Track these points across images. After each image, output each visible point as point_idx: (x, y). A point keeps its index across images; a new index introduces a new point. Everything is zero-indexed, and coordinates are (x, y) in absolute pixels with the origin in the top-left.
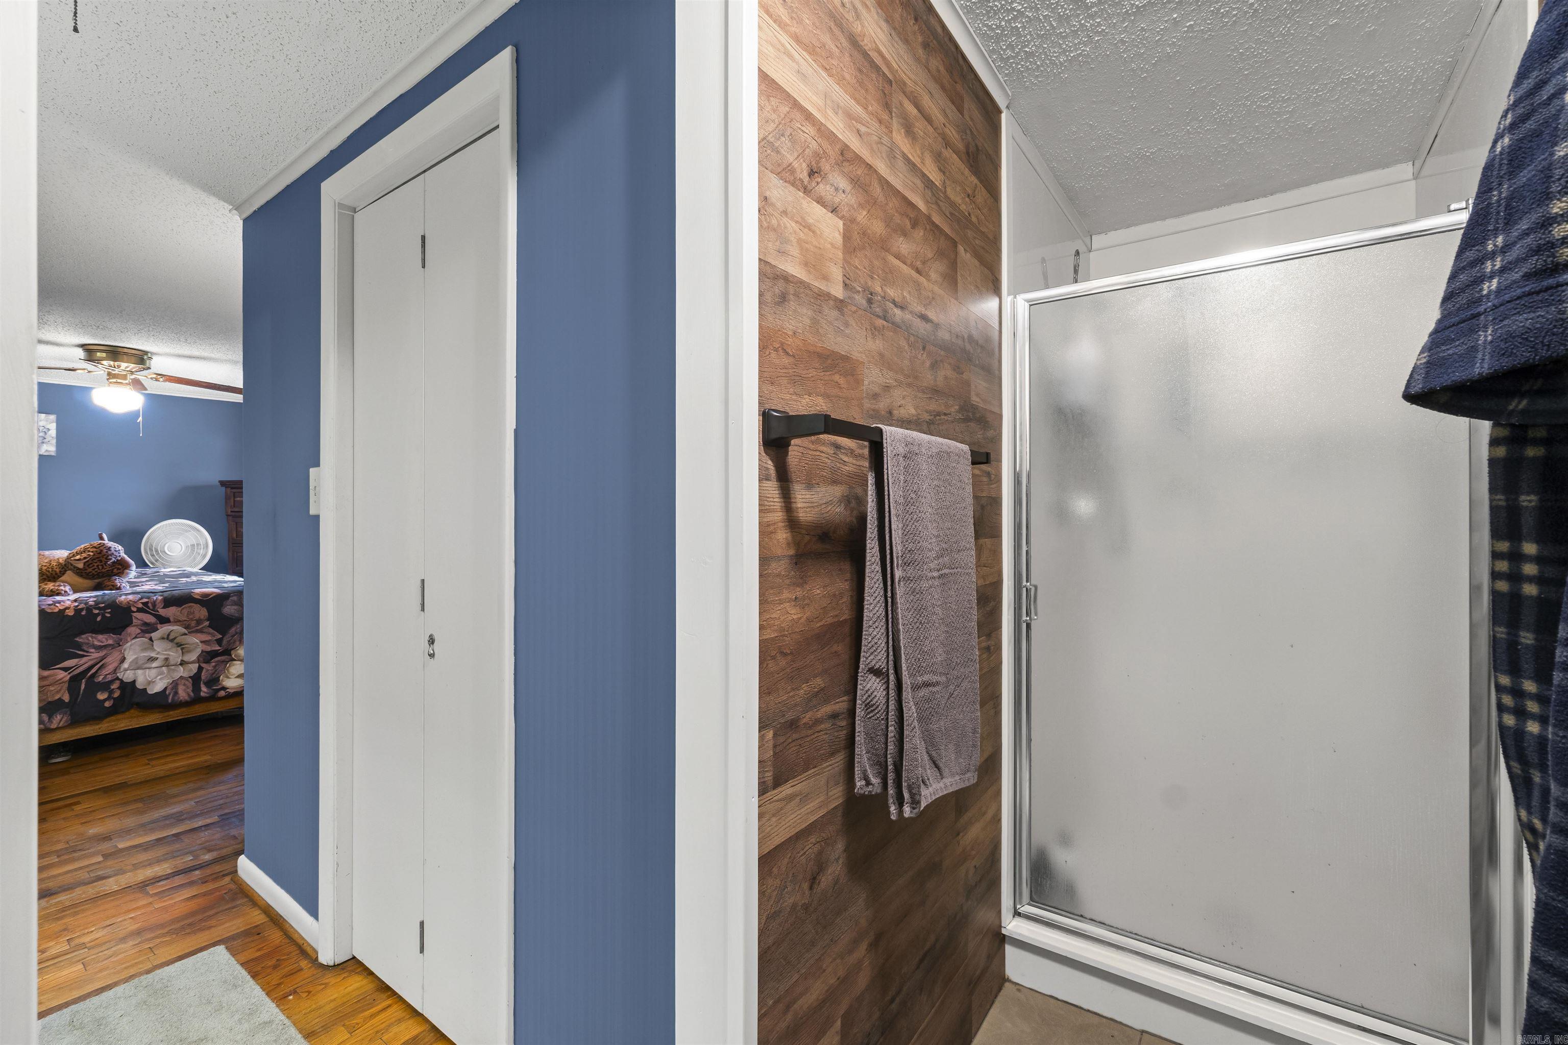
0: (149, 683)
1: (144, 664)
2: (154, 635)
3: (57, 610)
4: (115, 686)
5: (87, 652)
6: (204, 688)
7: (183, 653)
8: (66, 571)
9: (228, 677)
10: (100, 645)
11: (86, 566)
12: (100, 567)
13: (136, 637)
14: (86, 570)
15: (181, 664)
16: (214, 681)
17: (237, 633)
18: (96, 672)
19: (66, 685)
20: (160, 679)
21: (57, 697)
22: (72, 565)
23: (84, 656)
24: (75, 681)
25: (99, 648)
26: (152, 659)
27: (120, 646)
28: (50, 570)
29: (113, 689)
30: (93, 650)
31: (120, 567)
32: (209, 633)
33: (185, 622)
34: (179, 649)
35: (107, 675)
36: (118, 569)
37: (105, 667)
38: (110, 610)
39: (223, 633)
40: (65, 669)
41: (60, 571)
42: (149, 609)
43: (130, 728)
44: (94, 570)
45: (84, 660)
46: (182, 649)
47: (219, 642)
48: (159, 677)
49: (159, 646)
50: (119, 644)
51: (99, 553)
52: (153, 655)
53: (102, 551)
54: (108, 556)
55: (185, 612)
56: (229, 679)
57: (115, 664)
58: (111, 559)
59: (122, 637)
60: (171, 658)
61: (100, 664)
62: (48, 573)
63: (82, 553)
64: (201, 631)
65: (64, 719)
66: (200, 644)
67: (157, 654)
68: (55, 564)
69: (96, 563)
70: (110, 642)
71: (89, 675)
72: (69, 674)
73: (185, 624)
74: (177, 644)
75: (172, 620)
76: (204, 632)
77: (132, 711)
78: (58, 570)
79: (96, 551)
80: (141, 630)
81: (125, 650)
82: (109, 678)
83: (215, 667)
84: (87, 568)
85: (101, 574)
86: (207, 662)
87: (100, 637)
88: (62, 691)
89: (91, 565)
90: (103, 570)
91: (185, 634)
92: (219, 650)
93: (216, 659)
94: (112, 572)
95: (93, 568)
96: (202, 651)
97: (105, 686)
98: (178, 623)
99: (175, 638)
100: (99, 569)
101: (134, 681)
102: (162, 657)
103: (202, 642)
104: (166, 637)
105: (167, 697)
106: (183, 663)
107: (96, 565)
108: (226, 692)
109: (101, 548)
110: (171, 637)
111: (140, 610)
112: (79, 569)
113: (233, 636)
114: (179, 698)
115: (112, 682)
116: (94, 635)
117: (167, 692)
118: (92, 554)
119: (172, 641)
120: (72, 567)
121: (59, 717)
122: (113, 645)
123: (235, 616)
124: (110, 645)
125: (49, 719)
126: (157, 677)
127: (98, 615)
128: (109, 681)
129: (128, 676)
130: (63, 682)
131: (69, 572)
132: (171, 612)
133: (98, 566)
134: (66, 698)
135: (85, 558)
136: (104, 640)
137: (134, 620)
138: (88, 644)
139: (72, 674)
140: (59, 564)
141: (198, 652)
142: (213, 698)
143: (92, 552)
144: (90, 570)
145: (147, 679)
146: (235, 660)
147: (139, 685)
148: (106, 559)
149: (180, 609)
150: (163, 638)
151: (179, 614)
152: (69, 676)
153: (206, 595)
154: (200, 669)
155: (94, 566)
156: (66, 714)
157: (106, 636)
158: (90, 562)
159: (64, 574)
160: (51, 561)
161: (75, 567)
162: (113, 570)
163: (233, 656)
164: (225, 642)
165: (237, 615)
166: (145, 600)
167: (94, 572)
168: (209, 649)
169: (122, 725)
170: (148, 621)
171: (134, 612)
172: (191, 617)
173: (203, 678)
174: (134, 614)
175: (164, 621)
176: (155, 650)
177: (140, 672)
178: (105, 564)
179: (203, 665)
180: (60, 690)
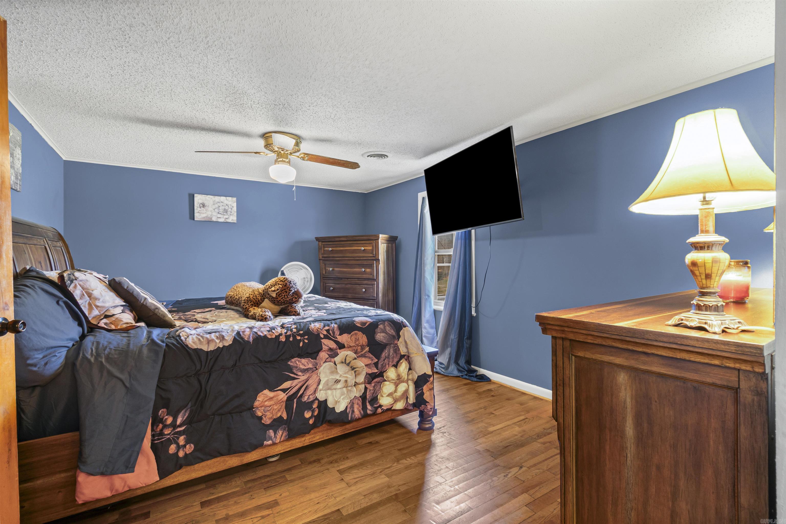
0: (337, 402)
1: (332, 385)
2: (337, 359)
3: (274, 337)
4: (315, 406)
5: (297, 375)
6: (369, 407)
7: (355, 376)
8: (264, 299)
9: (382, 396)
10: (304, 369)
11: (277, 296)
12: (286, 297)
13: (325, 362)
14: (277, 298)
15: (355, 385)
16: (374, 400)
17: (386, 357)
18: (303, 393)
19: (284, 404)
20: (343, 399)
21: (279, 415)
22: (268, 294)
23: (294, 379)
24: (290, 399)
25: (304, 371)
26: (337, 381)
27: (317, 369)
28: (255, 298)
29: (314, 408)
30: (300, 374)
31: (297, 297)
32: (369, 358)
33: (354, 348)
34: (353, 372)
35: (309, 395)
36: (296, 298)
37: (308, 389)
38: (307, 337)
39: (378, 357)
40: (284, 390)
41: (261, 299)
42: (331, 335)
43: (323, 439)
44: (282, 298)
45: (296, 382)
46: (355, 372)
47: (376, 365)
48: (342, 397)
49: (341, 369)
50: (316, 368)
51: (284, 286)
52: (338, 377)
53: (286, 284)
54: (290, 288)
55: (353, 338)
56: (383, 398)
57: (315, 386)
58: (292, 290)
59: (317, 361)
60: (349, 380)
61: (305, 386)
62: (254, 300)
63: (274, 286)
64: (363, 356)
65: (284, 435)
66: (365, 367)
67: (340, 377)
68: (257, 293)
69: (284, 293)
70: (310, 366)
71: (299, 395)
72: (286, 394)
73: (354, 350)
74: (351, 367)
75: (346, 346)
76: (366, 357)
77: (324, 425)
78: (259, 298)
79: (283, 284)
80: (328, 355)
81: (320, 373)
82: (312, 398)
83: (374, 387)
84: (278, 297)
85: (286, 302)
86: (370, 383)
87: (303, 361)
88: (282, 410)
89: (281, 295)
90: (288, 299)
91: (355, 359)
92: (377, 372)
93: (375, 380)
94: (292, 301)
95: (282, 297)
96: (367, 374)
97: (309, 406)
98: (350, 349)
99: (350, 362)
100: (285, 298)
101: (326, 400)
102: (343, 379)
103: (366, 365)
104: (344, 361)
105: (347, 415)
106: (356, 384)
107: (283, 295)
108: (382, 409)
109: (286, 282)
110: (347, 362)
111: (326, 337)
112: (273, 298)
113: (384, 360)
114: (355, 416)
115: (313, 402)
116: (299, 359)
117: (348, 412)
118: (281, 286)
119: (348, 364)
120: (269, 296)
121: (281, 432)
122: (312, 368)
123: (383, 342)
124: (311, 368)
125: (275, 434)
126: (340, 397)
127: (300, 341)
128: (311, 401)
129: (321, 396)
130: (282, 402)
131: (266, 300)
132: (344, 338)
133: (284, 296)
134: (285, 416)
135: (278, 289)
136: (306, 363)
137: (324, 346)
138: (297, 367)
139: (288, 395)
140: (260, 293)
141: (364, 374)
142: (374, 414)
143: (281, 285)
144: (279, 299)
145: (335, 399)
146: (386, 381)
147: (330, 405)
148: (289, 290)
149: (350, 336)
150: (342, 363)
151: (349, 340)
152: (286, 397)
153: (363, 323)
154: (366, 388)
155: (282, 295)
156: (285, 430)
157: (307, 360)
158: (280, 293)
159: (263, 301)
160: (254, 290)
161: (270, 296)
162: (293, 298)
163: (385, 377)
164: (380, 366)
165: (384, 341)
166: (327, 328)
167: (282, 300)
168: (370, 371)
169: (318, 437)
170: (332, 347)
171: (322, 339)
172: (357, 343)
173: (368, 397)
174: (323, 341)
175: (341, 346)
176: (339, 373)
177: (329, 392)
178: (288, 294)
179: (368, 386)
180: (281, 408)
